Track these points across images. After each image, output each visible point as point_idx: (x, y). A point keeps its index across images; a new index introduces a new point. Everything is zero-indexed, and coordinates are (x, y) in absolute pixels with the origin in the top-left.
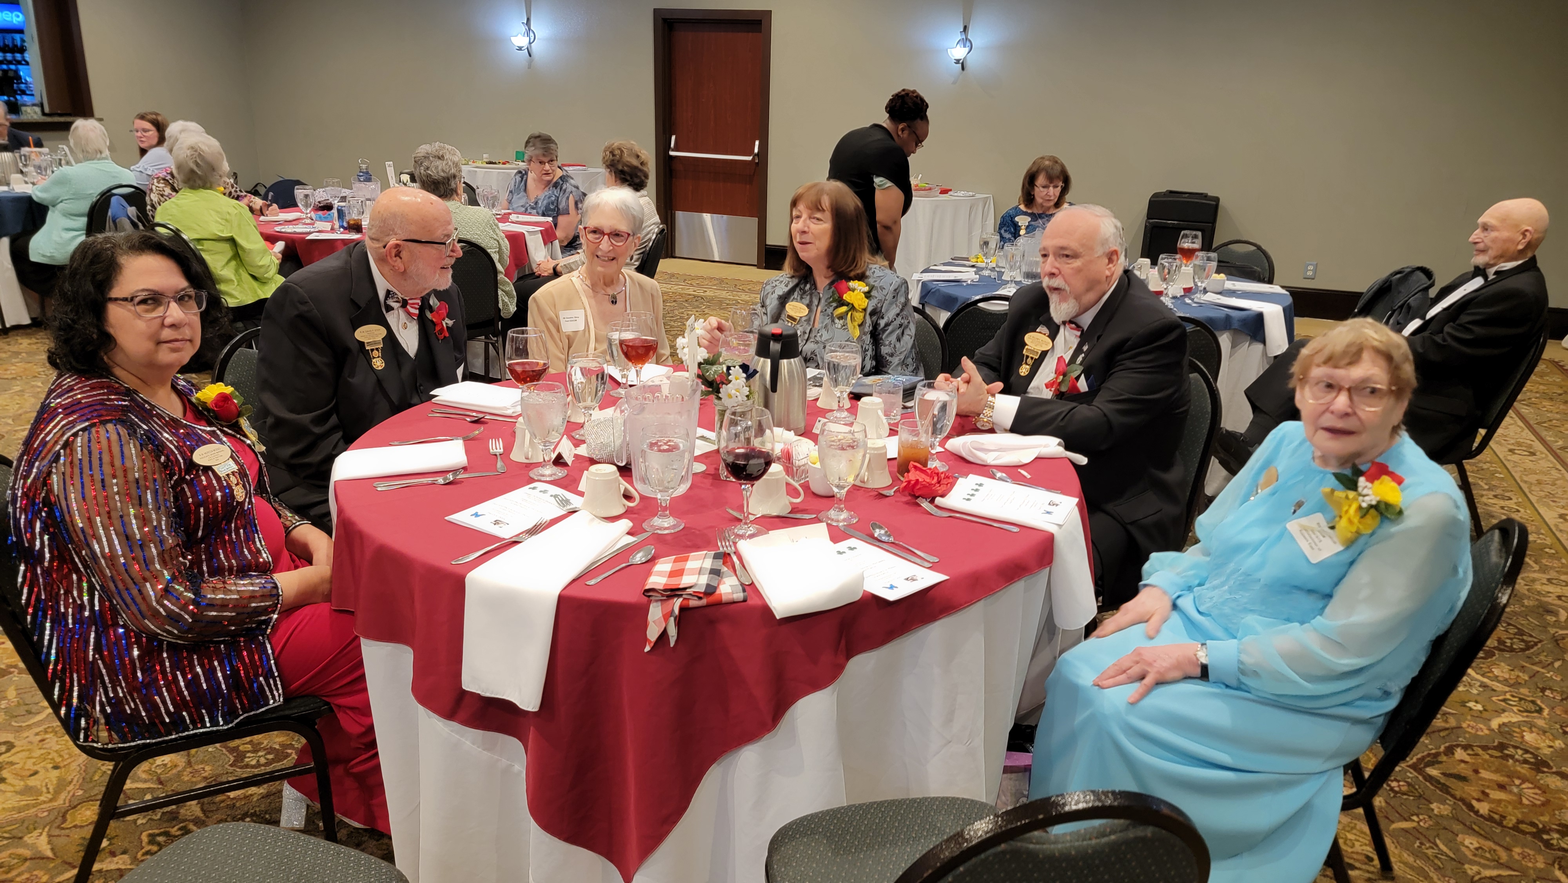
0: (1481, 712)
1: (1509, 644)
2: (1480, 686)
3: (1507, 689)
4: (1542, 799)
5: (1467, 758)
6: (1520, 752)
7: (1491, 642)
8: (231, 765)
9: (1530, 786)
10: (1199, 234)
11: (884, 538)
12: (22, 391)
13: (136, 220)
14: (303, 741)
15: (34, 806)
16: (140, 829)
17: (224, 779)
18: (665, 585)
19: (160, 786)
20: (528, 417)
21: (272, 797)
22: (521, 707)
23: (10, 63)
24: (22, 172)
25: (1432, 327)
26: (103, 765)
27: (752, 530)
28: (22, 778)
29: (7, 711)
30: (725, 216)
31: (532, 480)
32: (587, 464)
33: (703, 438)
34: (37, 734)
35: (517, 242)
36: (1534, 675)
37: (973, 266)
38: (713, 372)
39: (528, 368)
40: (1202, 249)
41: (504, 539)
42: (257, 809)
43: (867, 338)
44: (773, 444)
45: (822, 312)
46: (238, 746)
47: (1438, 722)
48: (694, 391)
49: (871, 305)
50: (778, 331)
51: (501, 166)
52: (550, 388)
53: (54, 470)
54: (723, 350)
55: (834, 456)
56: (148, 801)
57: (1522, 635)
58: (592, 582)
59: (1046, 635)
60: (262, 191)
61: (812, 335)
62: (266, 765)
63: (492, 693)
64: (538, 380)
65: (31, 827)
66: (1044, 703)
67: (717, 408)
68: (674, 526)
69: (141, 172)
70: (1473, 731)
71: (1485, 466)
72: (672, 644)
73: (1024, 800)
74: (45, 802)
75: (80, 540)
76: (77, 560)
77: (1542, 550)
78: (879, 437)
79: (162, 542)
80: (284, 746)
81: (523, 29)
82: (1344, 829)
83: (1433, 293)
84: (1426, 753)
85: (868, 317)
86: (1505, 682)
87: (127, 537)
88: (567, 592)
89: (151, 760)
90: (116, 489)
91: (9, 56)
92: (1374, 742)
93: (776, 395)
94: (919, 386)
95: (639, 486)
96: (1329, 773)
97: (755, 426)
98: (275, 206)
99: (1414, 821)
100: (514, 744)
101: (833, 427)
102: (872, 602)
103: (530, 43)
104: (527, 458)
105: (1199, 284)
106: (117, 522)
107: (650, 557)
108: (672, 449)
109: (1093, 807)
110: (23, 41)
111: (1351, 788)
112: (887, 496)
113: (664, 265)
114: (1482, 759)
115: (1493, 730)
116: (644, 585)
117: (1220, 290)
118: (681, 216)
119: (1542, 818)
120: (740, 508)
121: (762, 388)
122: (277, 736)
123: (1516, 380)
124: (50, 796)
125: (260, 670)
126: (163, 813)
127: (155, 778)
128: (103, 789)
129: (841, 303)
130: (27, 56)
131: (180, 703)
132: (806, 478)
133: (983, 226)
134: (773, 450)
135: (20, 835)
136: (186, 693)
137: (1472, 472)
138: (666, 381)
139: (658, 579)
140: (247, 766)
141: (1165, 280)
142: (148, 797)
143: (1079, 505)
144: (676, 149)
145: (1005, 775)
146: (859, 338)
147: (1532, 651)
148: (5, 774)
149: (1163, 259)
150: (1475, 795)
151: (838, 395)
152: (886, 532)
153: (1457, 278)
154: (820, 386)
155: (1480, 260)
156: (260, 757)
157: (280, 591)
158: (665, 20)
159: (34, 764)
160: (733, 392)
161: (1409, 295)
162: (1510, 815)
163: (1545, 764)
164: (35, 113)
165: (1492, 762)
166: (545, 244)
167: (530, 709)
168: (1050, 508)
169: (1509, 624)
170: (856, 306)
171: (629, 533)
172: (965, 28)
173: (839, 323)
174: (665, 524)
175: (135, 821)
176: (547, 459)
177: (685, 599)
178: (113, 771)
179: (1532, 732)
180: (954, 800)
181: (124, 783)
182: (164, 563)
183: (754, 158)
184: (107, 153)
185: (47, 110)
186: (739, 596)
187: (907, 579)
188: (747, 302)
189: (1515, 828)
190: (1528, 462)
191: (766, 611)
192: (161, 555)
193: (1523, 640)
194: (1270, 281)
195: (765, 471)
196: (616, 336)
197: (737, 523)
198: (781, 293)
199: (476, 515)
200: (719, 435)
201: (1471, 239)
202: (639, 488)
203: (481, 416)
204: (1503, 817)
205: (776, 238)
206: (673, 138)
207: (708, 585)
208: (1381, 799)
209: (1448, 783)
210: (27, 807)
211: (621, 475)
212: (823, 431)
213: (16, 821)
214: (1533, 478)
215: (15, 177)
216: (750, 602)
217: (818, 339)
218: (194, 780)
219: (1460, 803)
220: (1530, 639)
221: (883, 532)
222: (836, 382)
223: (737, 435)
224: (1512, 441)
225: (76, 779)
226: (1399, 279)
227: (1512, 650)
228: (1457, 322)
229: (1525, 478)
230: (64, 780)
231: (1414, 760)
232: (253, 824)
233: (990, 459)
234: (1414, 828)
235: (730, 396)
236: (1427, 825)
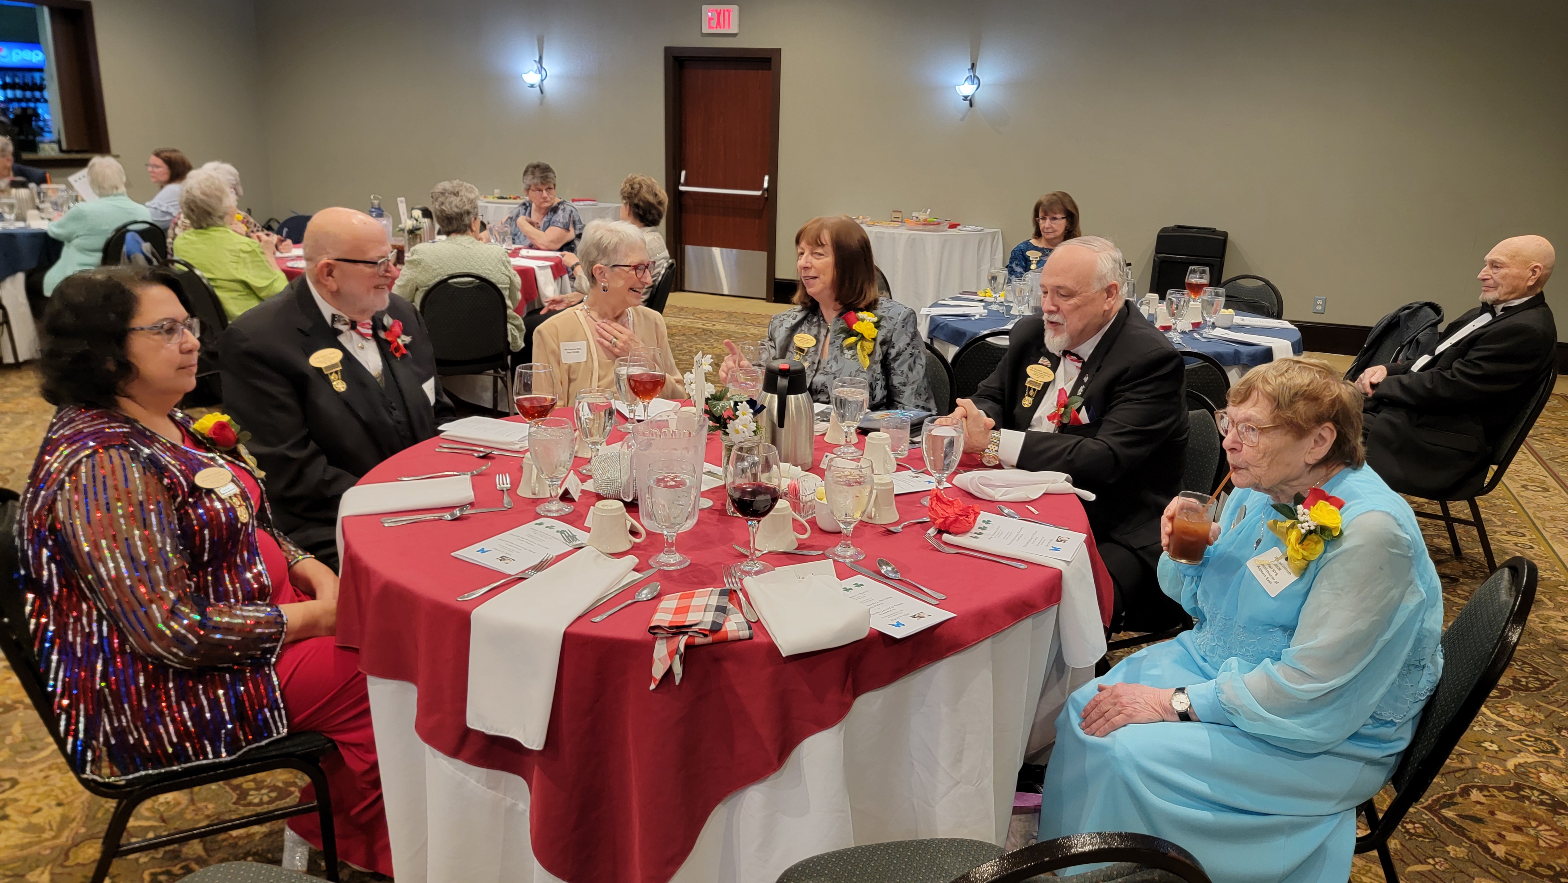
0: (1496, 752)
1: (1524, 683)
2: (1496, 726)
3: (1523, 729)
4: (1559, 841)
5: (1483, 800)
6: (1536, 793)
7: (1504, 681)
8: (234, 803)
9: (1547, 828)
10: (1207, 269)
11: (892, 575)
12: (33, 425)
13: (150, 256)
14: (308, 779)
15: (37, 843)
16: (139, 868)
17: (227, 817)
18: (671, 622)
19: (163, 824)
20: (535, 451)
21: (275, 836)
22: (526, 745)
23: (28, 100)
24: (38, 208)
25: (1441, 362)
26: (106, 802)
27: (758, 567)
28: (26, 815)
29: (12, 747)
30: (734, 251)
31: (538, 516)
32: (594, 499)
33: (710, 473)
34: (41, 771)
35: (528, 275)
36: (1550, 715)
37: (982, 301)
38: (720, 407)
39: (536, 404)
40: (1211, 284)
41: (510, 576)
42: (260, 848)
43: (878, 368)
44: (780, 480)
45: (831, 343)
46: (242, 784)
47: (1451, 762)
48: (702, 426)
49: (881, 335)
50: (786, 366)
51: (511, 201)
52: (557, 424)
53: (59, 498)
54: (730, 386)
55: (840, 492)
56: (151, 839)
57: (1537, 674)
58: (598, 619)
59: (1054, 673)
60: (275, 226)
61: (821, 366)
62: (269, 803)
63: (496, 731)
64: (546, 416)
65: (34, 865)
66: (1054, 743)
67: (724, 443)
68: (680, 563)
69: (156, 208)
70: (1489, 772)
71: (1498, 503)
72: (677, 682)
73: (1033, 842)
74: (47, 840)
75: (85, 564)
76: (83, 585)
77: (1556, 587)
78: (887, 472)
79: (167, 563)
80: (288, 784)
81: (536, 66)
82: (1359, 872)
83: (1441, 328)
84: (1441, 794)
85: (878, 347)
86: (1521, 722)
87: (132, 559)
88: (573, 630)
89: (154, 798)
90: (120, 512)
91: (28, 94)
92: (1386, 783)
93: (783, 430)
94: (926, 422)
95: (645, 521)
96: (1342, 814)
97: (762, 461)
98: (289, 241)
99: (1429, 864)
100: (518, 783)
101: (839, 462)
102: (879, 640)
103: (542, 81)
104: (534, 494)
105: (1208, 319)
106: (123, 545)
107: (655, 593)
108: (679, 484)
109: (1099, 849)
110: (42, 79)
111: (1366, 830)
112: (895, 533)
113: (673, 299)
114: (1498, 801)
115: (1509, 771)
116: (649, 622)
117: (1228, 325)
118: (691, 251)
119: (1559, 861)
120: (747, 545)
121: (770, 424)
122: (281, 774)
123: (1527, 416)
124: (53, 834)
125: (265, 701)
126: (166, 852)
127: (158, 816)
128: (106, 827)
129: (850, 333)
130: (46, 94)
131: (183, 734)
132: (813, 513)
133: (992, 260)
134: (779, 486)
135: (22, 873)
136: (189, 724)
137: (1486, 508)
138: (673, 415)
139: (663, 617)
140: (250, 804)
141: (1173, 315)
142: (151, 835)
143: (1088, 542)
144: (686, 184)
145: (1015, 816)
146: (869, 367)
147: (1548, 690)
148: (9, 810)
149: (1171, 294)
150: (1491, 837)
151: (846, 430)
152: (893, 569)
153: (1464, 315)
154: (828, 421)
155: (1490, 296)
156: (263, 795)
157: (285, 619)
158: (676, 58)
159: (38, 801)
160: (740, 427)
161: (1418, 330)
162: (1527, 857)
163: (1562, 805)
164: (53, 149)
165: (1509, 804)
166: (555, 278)
167: (534, 748)
168: (1058, 545)
169: (1524, 663)
170: (866, 335)
171: (634, 570)
172: (973, 66)
173: (848, 354)
174: (671, 560)
175: (137, 860)
176: (553, 494)
177: (690, 636)
178: (117, 808)
179: (1548, 773)
180: (961, 842)
181: (127, 821)
182: (168, 584)
183: (763, 194)
184: (123, 189)
185: (64, 146)
186: (745, 633)
187: (914, 617)
188: (756, 335)
189: (1532, 871)
190: (1541, 499)
191: (772, 649)
192: (167, 576)
193: (1538, 679)
194: (1279, 317)
195: (772, 507)
196: (624, 371)
197: (743, 560)
198: (789, 326)
199: (483, 551)
200: (726, 469)
201: (1479, 276)
202: (646, 524)
203: (488, 451)
204: (1520, 860)
205: (783, 273)
206: (683, 173)
207: (714, 623)
208: (1396, 841)
209: (1463, 825)
210: (31, 844)
211: (627, 511)
212: (829, 467)
213: (18, 859)
214: (1546, 515)
215: (32, 213)
216: (756, 640)
217: (828, 370)
218: (197, 818)
219: (1476, 846)
220: (1545, 678)
221: (889, 569)
222: (843, 417)
223: (743, 471)
224: (1525, 477)
225: (79, 816)
226: (1408, 314)
227: (1527, 689)
228: (1466, 358)
229: (1539, 515)
230: (67, 817)
231: (1430, 801)
232: (255, 864)
233: (998, 495)
234: (1430, 871)
235: (737, 432)
236: (1442, 868)
